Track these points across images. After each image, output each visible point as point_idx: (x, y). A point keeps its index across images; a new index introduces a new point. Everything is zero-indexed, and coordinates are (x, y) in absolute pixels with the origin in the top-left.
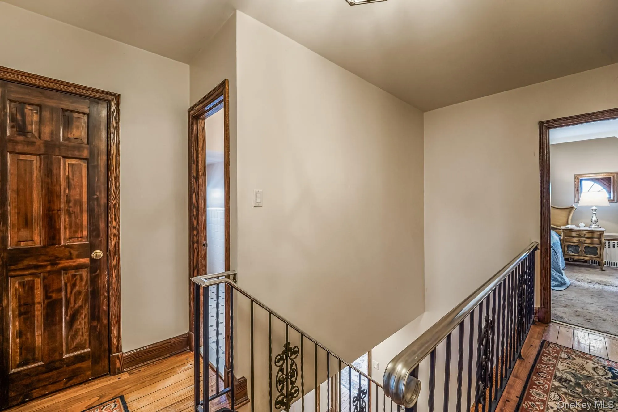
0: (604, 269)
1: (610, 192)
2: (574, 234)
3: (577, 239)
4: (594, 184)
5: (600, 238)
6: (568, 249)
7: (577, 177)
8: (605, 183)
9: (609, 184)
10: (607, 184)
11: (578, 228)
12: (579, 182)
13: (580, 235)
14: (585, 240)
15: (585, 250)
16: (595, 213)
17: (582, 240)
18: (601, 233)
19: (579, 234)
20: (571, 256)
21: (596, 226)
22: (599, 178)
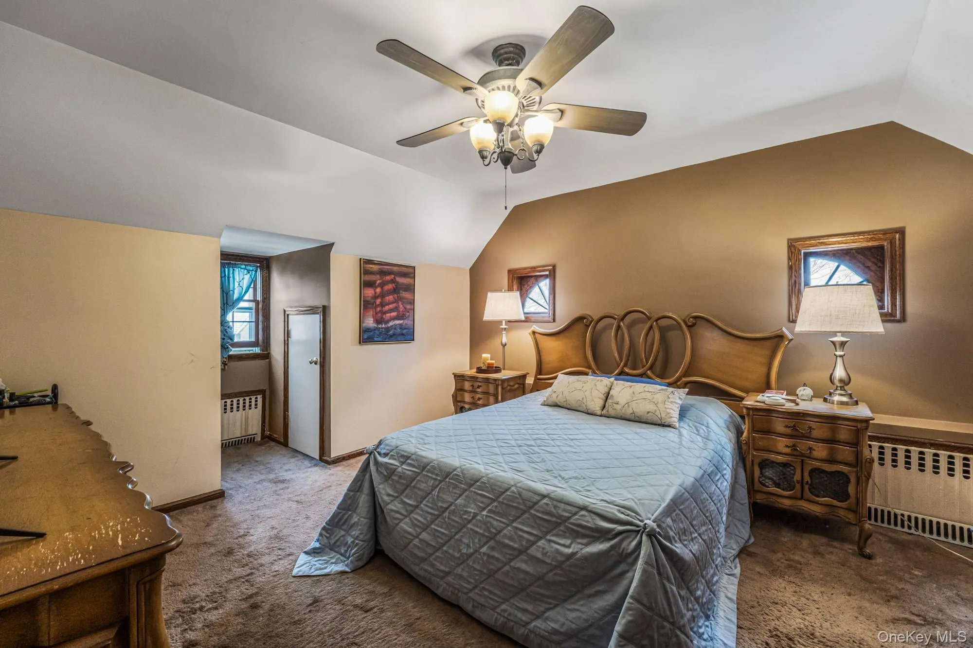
0: (868, 551)
1: (883, 292)
2: (779, 426)
3: (789, 442)
4: (838, 267)
5: (856, 443)
6: (761, 473)
7: (794, 246)
8: (869, 264)
9: (879, 267)
10: (874, 268)
11: (790, 406)
12: (800, 261)
13: (797, 430)
14: (810, 449)
15: (811, 478)
16: (841, 356)
17: (803, 445)
18: (859, 425)
19: (794, 428)
20: (774, 498)
21: (845, 399)
22: (851, 249)
